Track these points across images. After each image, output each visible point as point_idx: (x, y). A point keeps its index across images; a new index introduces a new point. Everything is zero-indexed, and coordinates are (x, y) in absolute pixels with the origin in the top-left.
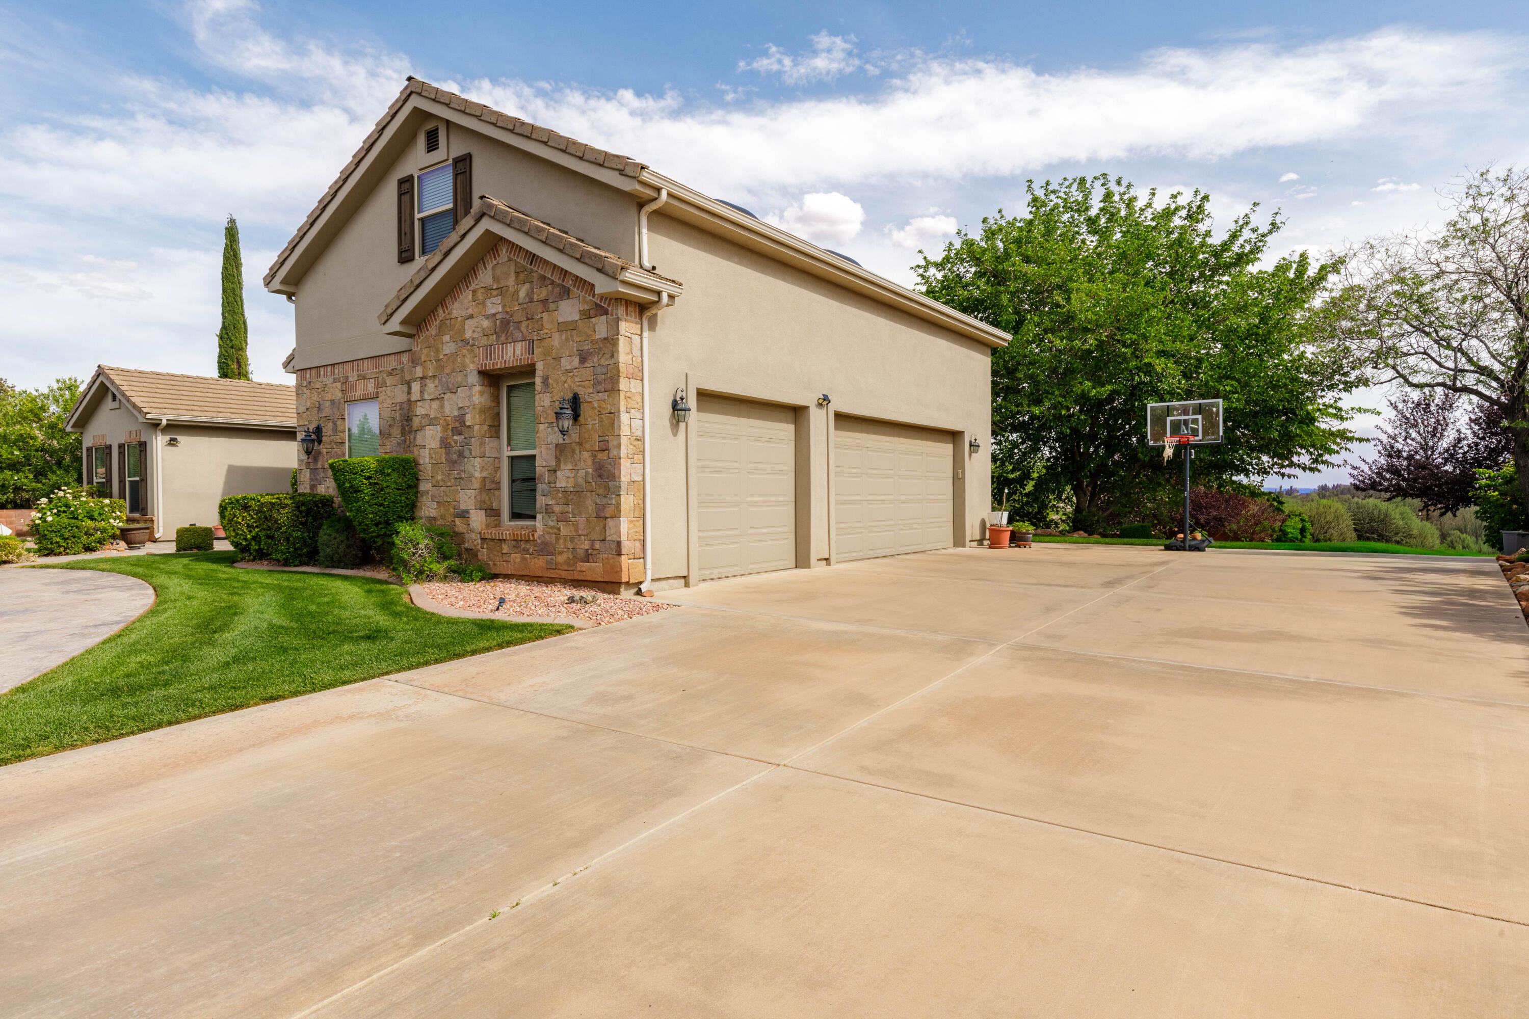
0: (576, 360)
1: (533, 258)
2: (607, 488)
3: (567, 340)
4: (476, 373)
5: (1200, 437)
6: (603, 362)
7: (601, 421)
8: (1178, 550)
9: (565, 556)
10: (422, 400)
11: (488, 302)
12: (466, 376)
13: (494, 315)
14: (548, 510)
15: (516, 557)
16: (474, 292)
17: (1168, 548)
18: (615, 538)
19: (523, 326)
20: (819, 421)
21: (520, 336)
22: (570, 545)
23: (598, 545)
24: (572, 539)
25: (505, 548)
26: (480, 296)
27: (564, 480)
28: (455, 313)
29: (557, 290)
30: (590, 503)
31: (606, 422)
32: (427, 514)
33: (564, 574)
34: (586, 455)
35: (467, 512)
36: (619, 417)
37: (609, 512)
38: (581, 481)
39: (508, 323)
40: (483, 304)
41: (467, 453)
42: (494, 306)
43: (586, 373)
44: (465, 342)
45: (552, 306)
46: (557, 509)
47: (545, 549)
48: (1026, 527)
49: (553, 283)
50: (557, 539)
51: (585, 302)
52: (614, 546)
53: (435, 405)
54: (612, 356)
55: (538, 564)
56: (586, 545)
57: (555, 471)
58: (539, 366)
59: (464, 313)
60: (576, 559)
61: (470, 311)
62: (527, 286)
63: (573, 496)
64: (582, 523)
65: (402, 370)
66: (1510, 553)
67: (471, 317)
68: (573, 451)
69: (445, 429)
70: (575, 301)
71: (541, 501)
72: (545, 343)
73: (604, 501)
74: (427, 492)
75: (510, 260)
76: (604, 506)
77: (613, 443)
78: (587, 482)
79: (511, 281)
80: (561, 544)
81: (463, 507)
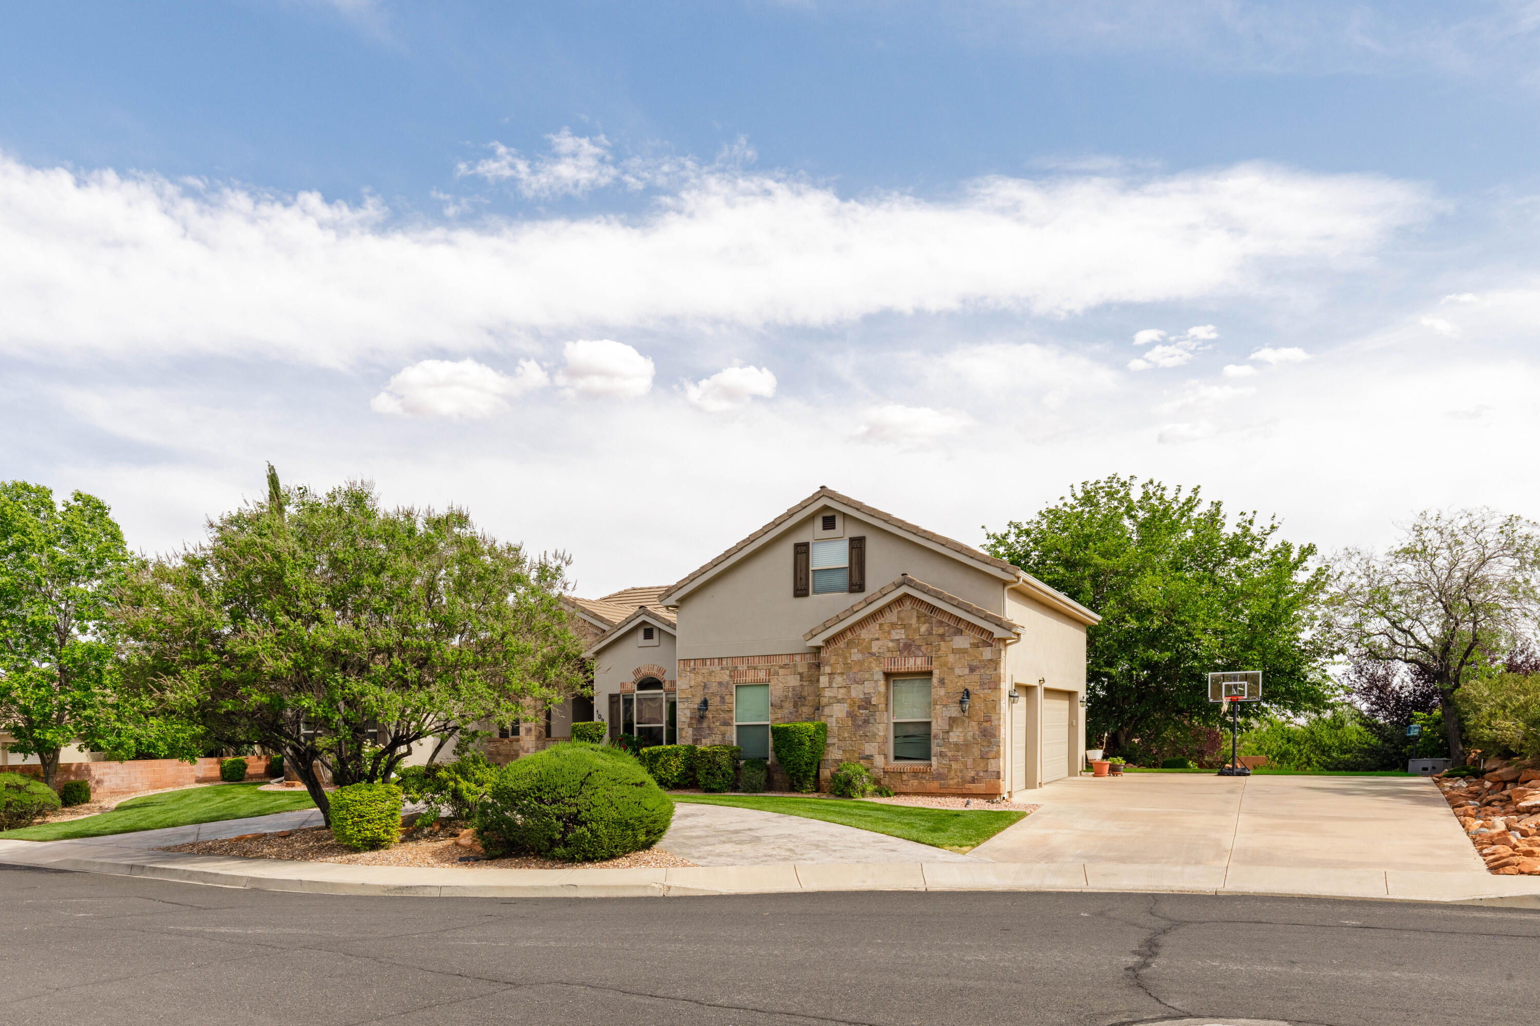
0: (967, 671)
1: (933, 609)
2: (990, 742)
3: (960, 658)
4: (881, 673)
5: (1246, 697)
6: (988, 672)
7: (986, 705)
8: (1228, 775)
9: (955, 781)
10: (830, 687)
11: (893, 632)
12: (872, 674)
13: (898, 640)
14: (942, 755)
15: (916, 782)
16: (881, 625)
17: (1221, 774)
18: (995, 769)
19: (923, 648)
20: (1040, 692)
21: (921, 654)
22: (959, 774)
23: (981, 774)
24: (961, 771)
25: (905, 777)
26: (886, 627)
27: (956, 736)
28: (863, 636)
29: (952, 630)
30: (976, 752)
31: (990, 705)
32: (833, 757)
33: (953, 791)
34: (974, 724)
35: (872, 756)
36: (1000, 704)
37: (991, 755)
38: (970, 738)
39: (911, 645)
40: (889, 633)
41: (872, 721)
42: (899, 634)
43: (975, 677)
44: (873, 654)
45: (948, 639)
46: (949, 754)
47: (939, 776)
48: (1120, 761)
49: (949, 625)
50: (949, 771)
51: (974, 637)
52: (995, 774)
53: (842, 691)
54: (996, 670)
55: (934, 785)
56: (973, 773)
57: (948, 732)
58: (936, 673)
59: (871, 637)
60: (964, 781)
61: (877, 636)
62: (927, 625)
63: (964, 747)
64: (970, 762)
65: (795, 666)
66: (1439, 773)
67: (878, 639)
68: (964, 721)
69: (851, 706)
70: (968, 637)
71: (935, 749)
72: (942, 659)
73: (987, 749)
74: (834, 744)
75: (912, 608)
76: (987, 752)
77: (994, 717)
78: (974, 738)
79: (914, 621)
80: (952, 773)
81: (867, 753)
